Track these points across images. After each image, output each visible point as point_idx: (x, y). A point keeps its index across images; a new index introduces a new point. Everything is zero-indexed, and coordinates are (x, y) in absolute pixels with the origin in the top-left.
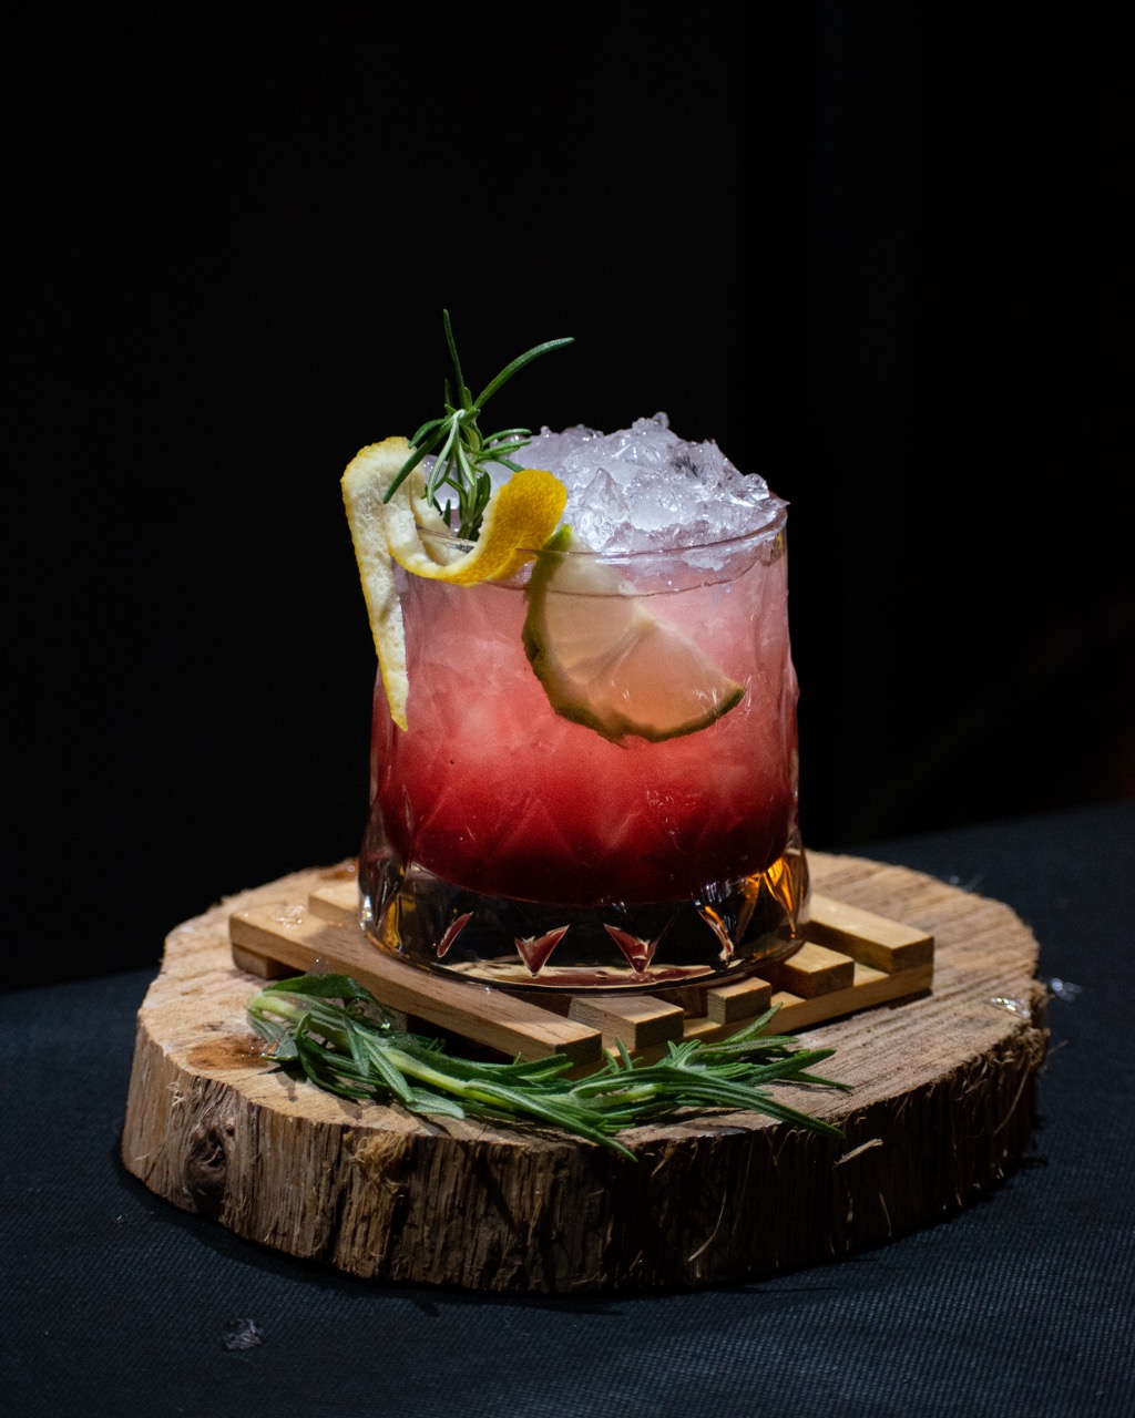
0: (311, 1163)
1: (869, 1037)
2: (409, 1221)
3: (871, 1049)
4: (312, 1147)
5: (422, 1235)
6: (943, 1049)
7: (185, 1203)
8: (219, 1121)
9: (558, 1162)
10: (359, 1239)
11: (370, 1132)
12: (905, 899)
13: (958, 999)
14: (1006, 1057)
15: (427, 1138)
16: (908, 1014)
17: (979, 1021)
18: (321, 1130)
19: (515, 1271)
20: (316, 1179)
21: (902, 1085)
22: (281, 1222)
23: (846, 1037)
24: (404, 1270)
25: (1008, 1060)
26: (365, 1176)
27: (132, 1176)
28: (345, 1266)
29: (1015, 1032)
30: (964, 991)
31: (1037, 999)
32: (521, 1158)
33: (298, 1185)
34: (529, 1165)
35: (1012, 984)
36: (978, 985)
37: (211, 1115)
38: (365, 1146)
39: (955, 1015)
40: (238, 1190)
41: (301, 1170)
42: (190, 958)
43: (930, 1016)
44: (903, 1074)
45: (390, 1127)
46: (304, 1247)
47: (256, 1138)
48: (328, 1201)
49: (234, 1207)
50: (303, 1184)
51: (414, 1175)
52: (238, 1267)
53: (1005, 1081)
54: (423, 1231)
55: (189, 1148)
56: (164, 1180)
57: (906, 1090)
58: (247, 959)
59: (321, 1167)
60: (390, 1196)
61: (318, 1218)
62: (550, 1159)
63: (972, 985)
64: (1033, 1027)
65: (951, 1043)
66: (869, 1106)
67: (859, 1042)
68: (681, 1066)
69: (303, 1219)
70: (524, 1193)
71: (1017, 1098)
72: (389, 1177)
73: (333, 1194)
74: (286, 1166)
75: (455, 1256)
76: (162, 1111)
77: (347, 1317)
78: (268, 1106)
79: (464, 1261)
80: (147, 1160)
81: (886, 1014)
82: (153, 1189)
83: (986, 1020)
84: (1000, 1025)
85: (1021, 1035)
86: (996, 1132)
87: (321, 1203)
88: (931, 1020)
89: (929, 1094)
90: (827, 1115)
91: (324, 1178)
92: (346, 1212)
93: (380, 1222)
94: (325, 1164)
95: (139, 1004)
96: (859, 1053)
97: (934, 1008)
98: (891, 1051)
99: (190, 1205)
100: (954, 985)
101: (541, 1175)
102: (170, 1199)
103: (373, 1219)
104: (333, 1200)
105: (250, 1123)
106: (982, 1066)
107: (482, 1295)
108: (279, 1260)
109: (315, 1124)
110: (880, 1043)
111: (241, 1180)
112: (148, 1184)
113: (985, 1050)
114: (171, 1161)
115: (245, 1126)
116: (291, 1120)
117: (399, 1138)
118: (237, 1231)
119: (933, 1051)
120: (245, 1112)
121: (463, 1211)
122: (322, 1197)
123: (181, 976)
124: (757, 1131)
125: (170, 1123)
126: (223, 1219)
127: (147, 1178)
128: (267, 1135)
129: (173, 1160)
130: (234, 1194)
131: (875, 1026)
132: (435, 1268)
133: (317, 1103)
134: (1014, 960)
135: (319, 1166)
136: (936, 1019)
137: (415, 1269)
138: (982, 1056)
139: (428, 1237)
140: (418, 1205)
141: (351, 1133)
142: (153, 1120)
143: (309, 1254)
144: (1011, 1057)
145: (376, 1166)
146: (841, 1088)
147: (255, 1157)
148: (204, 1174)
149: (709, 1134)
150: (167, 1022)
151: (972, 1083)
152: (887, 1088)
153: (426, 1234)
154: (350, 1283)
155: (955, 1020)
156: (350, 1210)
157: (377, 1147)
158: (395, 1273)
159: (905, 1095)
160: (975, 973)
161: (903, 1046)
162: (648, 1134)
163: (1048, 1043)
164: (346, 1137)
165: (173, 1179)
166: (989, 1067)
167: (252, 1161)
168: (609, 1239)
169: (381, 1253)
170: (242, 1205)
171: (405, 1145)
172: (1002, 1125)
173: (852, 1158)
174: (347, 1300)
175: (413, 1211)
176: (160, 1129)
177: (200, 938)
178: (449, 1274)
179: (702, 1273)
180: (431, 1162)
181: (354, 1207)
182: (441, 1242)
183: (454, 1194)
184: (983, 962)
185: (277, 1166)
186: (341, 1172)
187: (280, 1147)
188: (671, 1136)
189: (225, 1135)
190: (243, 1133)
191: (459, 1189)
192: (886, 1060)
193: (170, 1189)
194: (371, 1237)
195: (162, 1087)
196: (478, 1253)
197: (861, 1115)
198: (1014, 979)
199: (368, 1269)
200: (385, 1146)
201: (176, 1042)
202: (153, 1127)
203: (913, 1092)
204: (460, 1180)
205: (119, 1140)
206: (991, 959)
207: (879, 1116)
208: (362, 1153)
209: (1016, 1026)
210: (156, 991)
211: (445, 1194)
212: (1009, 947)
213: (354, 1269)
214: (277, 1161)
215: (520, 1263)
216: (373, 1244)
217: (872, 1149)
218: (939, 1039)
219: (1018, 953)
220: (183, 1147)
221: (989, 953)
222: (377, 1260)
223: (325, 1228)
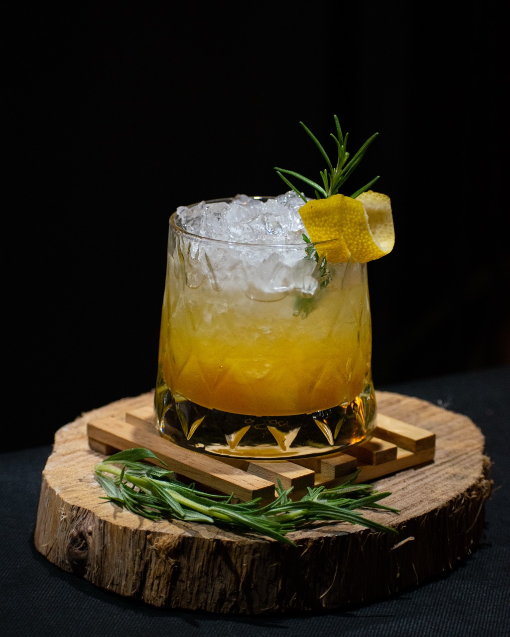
0: (131, 550)
1: (405, 484)
2: (180, 579)
3: (406, 491)
4: (131, 541)
5: (186, 586)
6: (442, 491)
7: (67, 568)
8: (84, 528)
9: (255, 549)
10: (155, 588)
11: (161, 534)
12: (417, 414)
13: (447, 464)
14: (473, 494)
15: (189, 537)
16: (423, 473)
17: (459, 476)
18: (136, 533)
19: (232, 604)
20: (133, 557)
21: (423, 510)
22: (116, 578)
23: (394, 485)
24: (177, 603)
25: (474, 496)
26: (158, 556)
27: (40, 554)
28: (148, 601)
29: (476, 482)
30: (449, 461)
31: (486, 465)
32: (236, 547)
33: (124, 560)
34: (240, 551)
35: (473, 457)
36: (457, 457)
37: (80, 525)
38: (158, 541)
39: (447, 473)
40: (94, 562)
41: (126, 553)
42: (67, 444)
43: (434, 474)
44: (423, 504)
45: (170, 531)
46: (127, 591)
47: (103, 536)
48: (139, 568)
49: (92, 571)
50: (126, 560)
51: (182, 556)
52: (93, 601)
53: (472, 507)
54: (187, 584)
55: (69, 541)
56: (56, 556)
57: (425, 512)
58: (95, 445)
59: (136, 551)
60: (170, 566)
61: (134, 576)
62: (251, 548)
63: (453, 458)
64: (485, 479)
65: (445, 488)
66: (408, 520)
67: (400, 487)
68: (315, 500)
69: (126, 577)
70: (238, 565)
71: (478, 515)
72: (170, 556)
73: (141, 565)
74: (118, 551)
75: (203, 596)
76: (55, 522)
77: (149, 627)
78: (109, 521)
79: (207, 598)
80: (48, 546)
81: (412, 472)
82: (51, 560)
83: (461, 476)
84: (469, 478)
85: (480, 483)
86: (468, 532)
87: (136, 569)
88: (435, 476)
89: (436, 514)
90: (387, 525)
91: (137, 557)
92: (148, 574)
93: (165, 579)
94: (138, 550)
95: (43, 468)
96: (401, 493)
97: (436, 469)
98: (416, 492)
99: (69, 569)
100: (444, 458)
101: (246, 556)
102: (59, 566)
103: (162, 578)
104: (142, 568)
105: (100, 529)
106: (461, 499)
107: (216, 615)
108: (114, 597)
109: (133, 530)
110: (410, 488)
111: (96, 557)
112: (48, 558)
113: (463, 491)
114: (60, 547)
115: (97, 531)
116: (120, 528)
117: (175, 537)
118: (93, 582)
119: (437, 492)
120: (98, 523)
121: (207, 574)
122: (136, 566)
123: (64, 453)
124: (353, 534)
125: (60, 528)
126: (86, 576)
127: (48, 555)
128: (109, 535)
129: (61, 547)
130: (92, 564)
131: (407, 479)
132: (193, 602)
133: (133, 519)
134: (473, 445)
135: (135, 551)
136: (437, 475)
137: (183, 602)
138: (461, 494)
139: (189, 587)
140: (185, 571)
141: (151, 535)
142: (51, 526)
143: (130, 595)
144: (475, 494)
145: (164, 551)
146: (394, 511)
147: (102, 546)
148: (76, 554)
149: (329, 535)
150: (57, 477)
151: (456, 507)
152: (416, 511)
153: (188, 585)
154: (151, 609)
155: (447, 476)
156: (150, 573)
157: (164, 542)
158: (173, 604)
159: (425, 514)
160: (454, 451)
161: (422, 489)
162: (300, 535)
163: (492, 486)
164: (148, 537)
165: (61, 556)
166: (465, 500)
167: (101, 548)
168: (280, 588)
169: (166, 594)
170: (96, 570)
171: (178, 541)
172: (471, 528)
173: (400, 547)
174: (149, 618)
175: (182, 573)
176: (54, 531)
177: (72, 434)
178: (200, 605)
179: (326, 604)
180: (191, 549)
181: (152, 572)
182: (196, 589)
183: (203, 566)
184: (458, 446)
185: (114, 550)
186: (146, 554)
187: (115, 542)
188: (310, 536)
189: (87, 535)
190: (96, 534)
191: (205, 563)
192: (414, 497)
193: (59, 560)
194: (161, 586)
195: (55, 510)
196: (214, 595)
197: (404, 525)
198: (474, 455)
199: (159, 602)
200: (168, 541)
201: (62, 487)
202: (50, 530)
203: (428, 513)
204: (205, 559)
205: (33, 534)
206: (462, 445)
207: (412, 525)
208: (156, 545)
209: (477, 479)
210: (51, 461)
211: (198, 565)
212: (470, 439)
213: (152, 602)
214: (114, 548)
215: (235, 600)
216: (162, 590)
217: (409, 541)
218: (439, 485)
219: (475, 442)
220: (66, 540)
221: (461, 441)
222: (164, 598)
223: (137, 582)
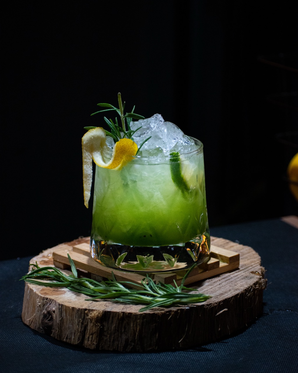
0: (77, 319)
1: (220, 282)
3: (221, 285)
4: (77, 315)
5: (107, 337)
6: (241, 285)
8: (51, 309)
9: (143, 317)
10: (90, 339)
11: (92, 310)
13: (242, 272)
15: (108, 312)
17: (248, 277)
18: (79, 310)
19: (132, 347)
20: (78, 324)
21: (231, 294)
22: (69, 335)
23: (214, 282)
24: (102, 347)
26: (91, 322)
28: (86, 346)
29: (258, 280)
30: (243, 270)
31: (262, 271)
33: (73, 325)
35: (256, 267)
36: (247, 268)
37: (49, 307)
38: (91, 314)
40: (56, 327)
41: (74, 321)
43: (235, 276)
44: (231, 291)
45: (98, 309)
46: (75, 342)
47: (61, 313)
48: (81, 329)
49: (55, 332)
50: (74, 325)
53: (257, 293)
55: (42, 316)
56: (35, 325)
57: (232, 296)
61: (79, 334)
62: (141, 316)
63: (245, 268)
64: (263, 278)
65: (242, 283)
66: (223, 300)
67: (218, 283)
69: (74, 334)
70: (134, 325)
72: (98, 322)
73: (83, 327)
74: (70, 320)
75: (116, 343)
76: (34, 307)
78: (64, 304)
79: (119, 344)
80: (30, 320)
82: (32, 328)
83: (250, 277)
84: (254, 278)
85: (260, 281)
87: (79, 330)
89: (238, 297)
90: (213, 303)
91: (80, 323)
92: (86, 332)
94: (80, 319)
96: (218, 286)
97: (236, 274)
98: (227, 286)
99: (42, 332)
101: (139, 320)
102: (37, 330)
104: (83, 329)
105: (59, 309)
106: (251, 289)
108: (68, 345)
109: (77, 309)
110: (223, 284)
111: (57, 324)
113: (252, 285)
114: (37, 320)
116: (71, 308)
117: (101, 312)
118: (56, 338)
119: (238, 285)
120: (58, 306)
121: (118, 331)
125: (37, 310)
126: (52, 335)
127: (30, 325)
128: (64, 312)
131: (221, 279)
132: (111, 346)
133: (77, 303)
136: (237, 277)
137: (105, 347)
138: (251, 286)
139: (109, 338)
141: (87, 311)
142: (31, 309)
143: (76, 344)
144: (258, 286)
145: (95, 319)
148: (46, 323)
149: (183, 308)
151: (249, 293)
152: (227, 295)
155: (242, 277)
156: (87, 331)
157: (95, 314)
158: (100, 348)
159: (232, 297)
160: (245, 265)
161: (230, 284)
163: (266, 283)
165: (38, 325)
166: (253, 289)
167: (60, 319)
168: (157, 337)
169: (96, 342)
170: (57, 331)
171: (102, 314)
176: (33, 312)
178: (114, 347)
179: (182, 345)
180: (109, 318)
181: (89, 331)
182: (112, 339)
183: (116, 326)
184: (247, 262)
186: (85, 322)
187: (68, 315)
189: (52, 312)
190: (57, 312)
191: (117, 325)
192: (226, 288)
193: (37, 327)
194: (93, 338)
195: (34, 300)
196: (122, 342)
197: (222, 302)
199: (93, 347)
200: (97, 314)
201: (37, 288)
202: (31, 311)
203: (234, 296)
204: (117, 323)
207: (226, 302)
208: (90, 316)
209: (258, 278)
211: (113, 326)
212: (253, 258)
213: (89, 347)
214: (67, 319)
215: (133, 344)
216: (94, 340)
217: (225, 311)
218: (239, 282)
219: (255, 260)
220: (40, 316)
221: (248, 260)
222: (95, 344)
223: (80, 336)
